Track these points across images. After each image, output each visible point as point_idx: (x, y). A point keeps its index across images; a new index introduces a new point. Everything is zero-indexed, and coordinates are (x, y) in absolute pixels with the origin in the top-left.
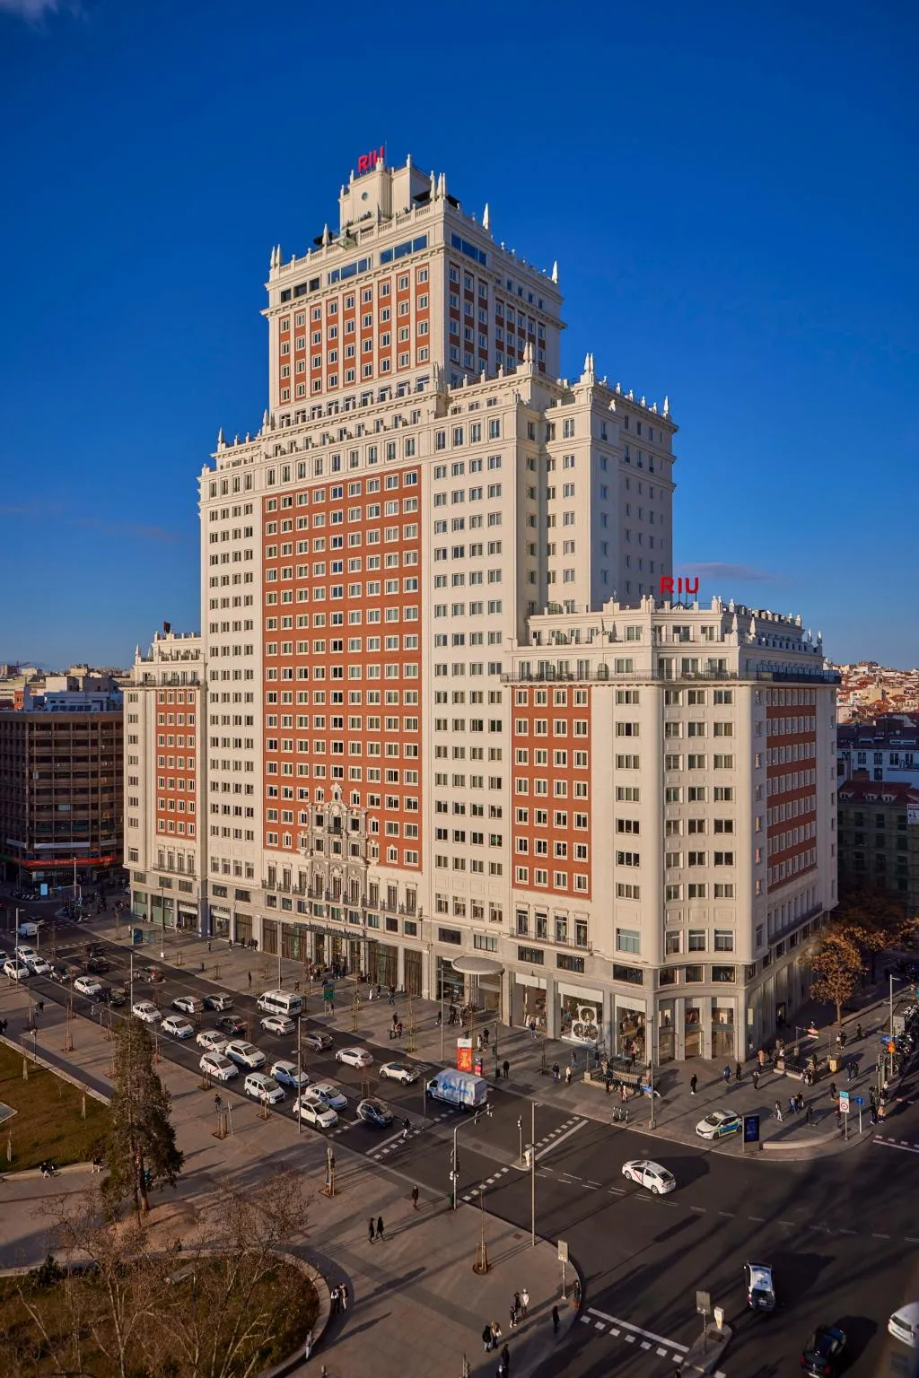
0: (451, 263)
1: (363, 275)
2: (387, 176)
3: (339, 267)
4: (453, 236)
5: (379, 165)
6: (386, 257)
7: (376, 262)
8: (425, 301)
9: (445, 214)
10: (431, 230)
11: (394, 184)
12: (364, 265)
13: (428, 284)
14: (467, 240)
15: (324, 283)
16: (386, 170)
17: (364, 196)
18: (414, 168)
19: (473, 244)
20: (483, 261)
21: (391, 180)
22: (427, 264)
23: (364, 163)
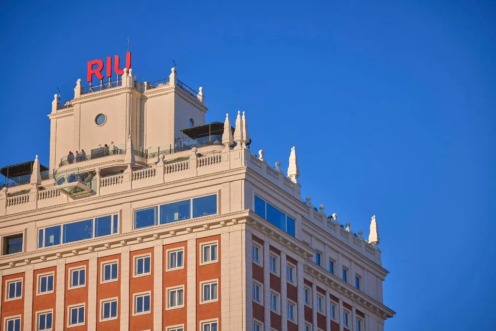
0: (254, 238)
1: (105, 240)
2: (138, 94)
3: (61, 221)
4: (256, 198)
5: (126, 79)
6: (144, 218)
7: (127, 224)
8: (210, 291)
9: (248, 169)
10: (225, 189)
11: (149, 105)
12: (105, 225)
13: (218, 266)
14: (274, 202)
15: (31, 244)
16: (136, 85)
17: (100, 119)
18: (179, 85)
19: (279, 206)
20: (291, 232)
21: (143, 99)
22: (218, 237)
23: (96, 70)
